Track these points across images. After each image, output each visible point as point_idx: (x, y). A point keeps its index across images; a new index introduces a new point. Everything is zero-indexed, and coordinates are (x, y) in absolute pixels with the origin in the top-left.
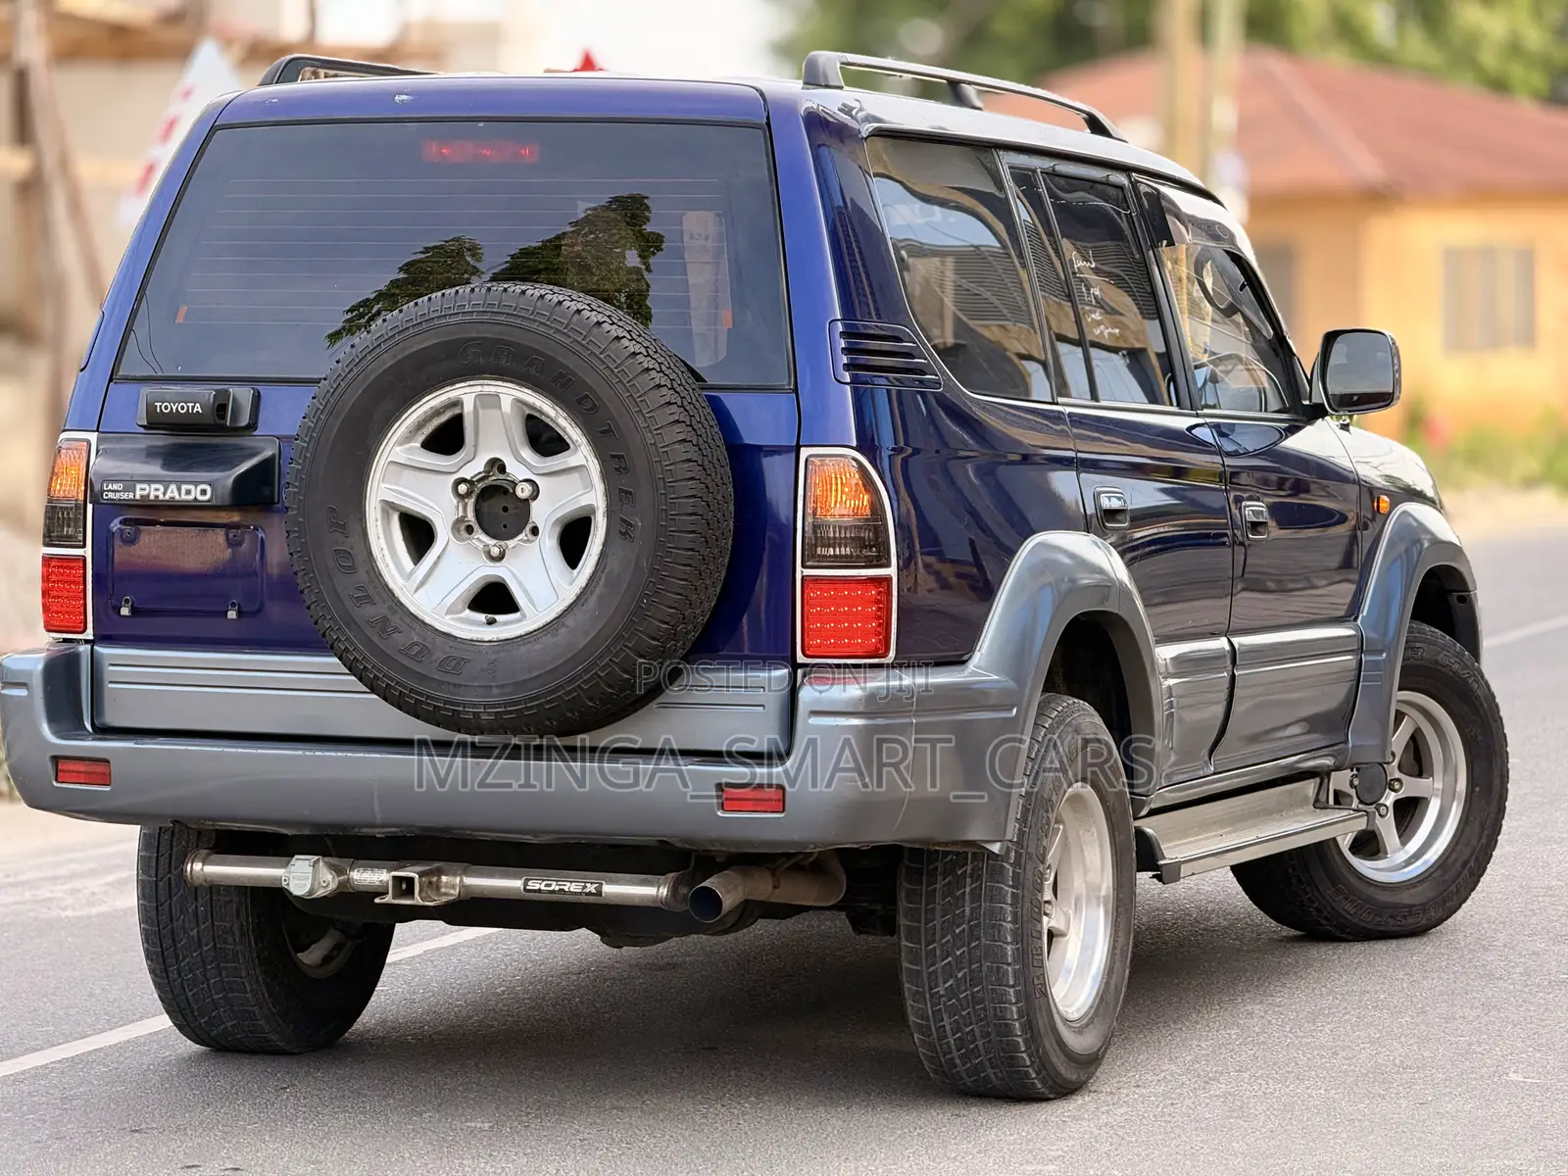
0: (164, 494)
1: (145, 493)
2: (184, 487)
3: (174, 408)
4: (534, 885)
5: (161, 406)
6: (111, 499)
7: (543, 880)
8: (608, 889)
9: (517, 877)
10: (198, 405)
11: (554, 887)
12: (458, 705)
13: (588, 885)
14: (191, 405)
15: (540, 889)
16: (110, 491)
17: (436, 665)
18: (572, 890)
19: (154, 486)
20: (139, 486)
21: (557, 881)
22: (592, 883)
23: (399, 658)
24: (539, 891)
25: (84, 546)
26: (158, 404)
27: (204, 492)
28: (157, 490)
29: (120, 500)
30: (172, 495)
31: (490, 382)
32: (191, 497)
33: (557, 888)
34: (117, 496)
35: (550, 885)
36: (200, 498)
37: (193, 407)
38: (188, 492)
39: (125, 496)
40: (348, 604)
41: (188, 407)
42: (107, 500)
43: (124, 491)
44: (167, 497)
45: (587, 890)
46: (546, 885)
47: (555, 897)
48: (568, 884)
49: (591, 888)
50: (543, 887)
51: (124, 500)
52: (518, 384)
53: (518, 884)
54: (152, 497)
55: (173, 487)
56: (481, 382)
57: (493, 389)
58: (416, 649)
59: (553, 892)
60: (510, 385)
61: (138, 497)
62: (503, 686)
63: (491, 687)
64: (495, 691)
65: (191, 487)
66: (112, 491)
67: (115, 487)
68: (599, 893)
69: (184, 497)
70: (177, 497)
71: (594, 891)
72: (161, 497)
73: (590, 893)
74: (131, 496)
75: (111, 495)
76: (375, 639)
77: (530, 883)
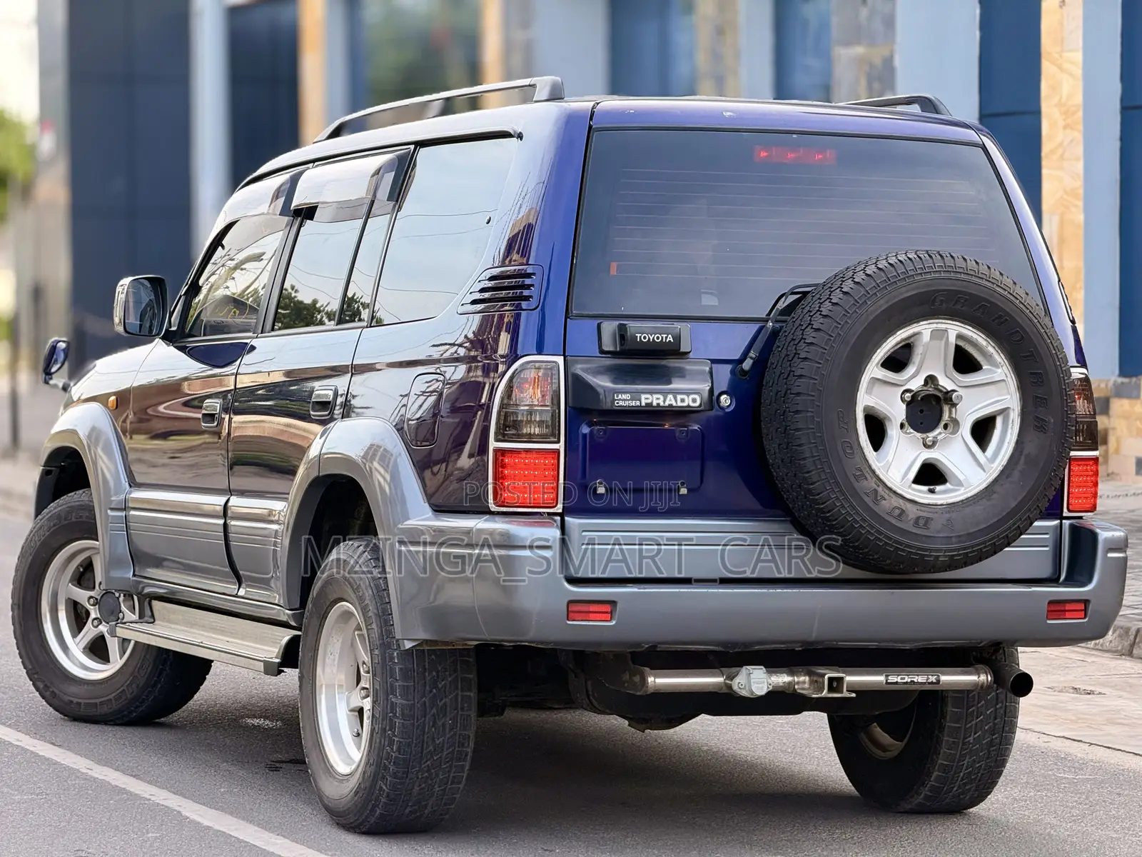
0: (664, 402)
1: (649, 401)
2: (679, 397)
3: (651, 338)
4: (892, 679)
5: (640, 337)
6: (621, 406)
7: (898, 675)
8: (944, 678)
9: (881, 674)
10: (670, 336)
11: (907, 679)
12: (926, 550)
13: (930, 677)
14: (664, 336)
15: (897, 682)
16: (620, 400)
17: (912, 522)
18: (919, 681)
19: (655, 396)
20: (643, 396)
21: (908, 675)
22: (932, 675)
23: (887, 518)
24: (896, 683)
25: (558, 442)
26: (638, 335)
27: (694, 401)
28: (658, 399)
29: (629, 406)
30: (670, 403)
31: (944, 321)
32: (685, 404)
33: (909, 680)
34: (627, 403)
35: (904, 679)
36: (692, 404)
37: (666, 338)
38: (683, 400)
39: (633, 403)
40: (852, 479)
41: (662, 338)
42: (619, 406)
43: (632, 399)
44: (667, 404)
45: (930, 681)
46: (902, 679)
47: (905, 687)
48: (916, 677)
49: (933, 679)
50: (899, 681)
51: (632, 406)
52: (962, 323)
53: (881, 678)
54: (655, 404)
55: (670, 396)
56: (937, 321)
57: (943, 326)
58: (897, 512)
59: (906, 683)
60: (957, 323)
61: (643, 404)
62: (959, 536)
63: (951, 537)
64: (954, 540)
65: (685, 397)
66: (622, 400)
67: (624, 397)
68: (938, 682)
69: (680, 404)
70: (674, 404)
71: (935, 681)
72: (662, 404)
73: (932, 683)
74: (638, 403)
75: (621, 403)
76: (871, 504)
77: (890, 678)
